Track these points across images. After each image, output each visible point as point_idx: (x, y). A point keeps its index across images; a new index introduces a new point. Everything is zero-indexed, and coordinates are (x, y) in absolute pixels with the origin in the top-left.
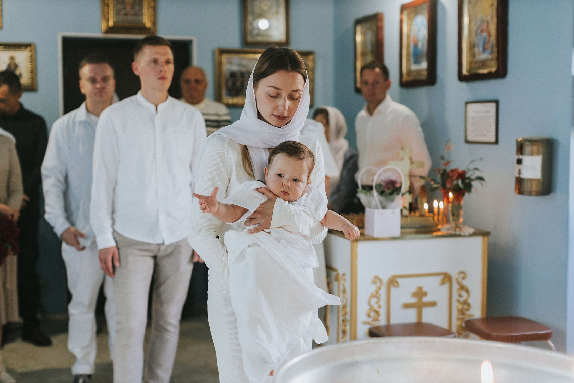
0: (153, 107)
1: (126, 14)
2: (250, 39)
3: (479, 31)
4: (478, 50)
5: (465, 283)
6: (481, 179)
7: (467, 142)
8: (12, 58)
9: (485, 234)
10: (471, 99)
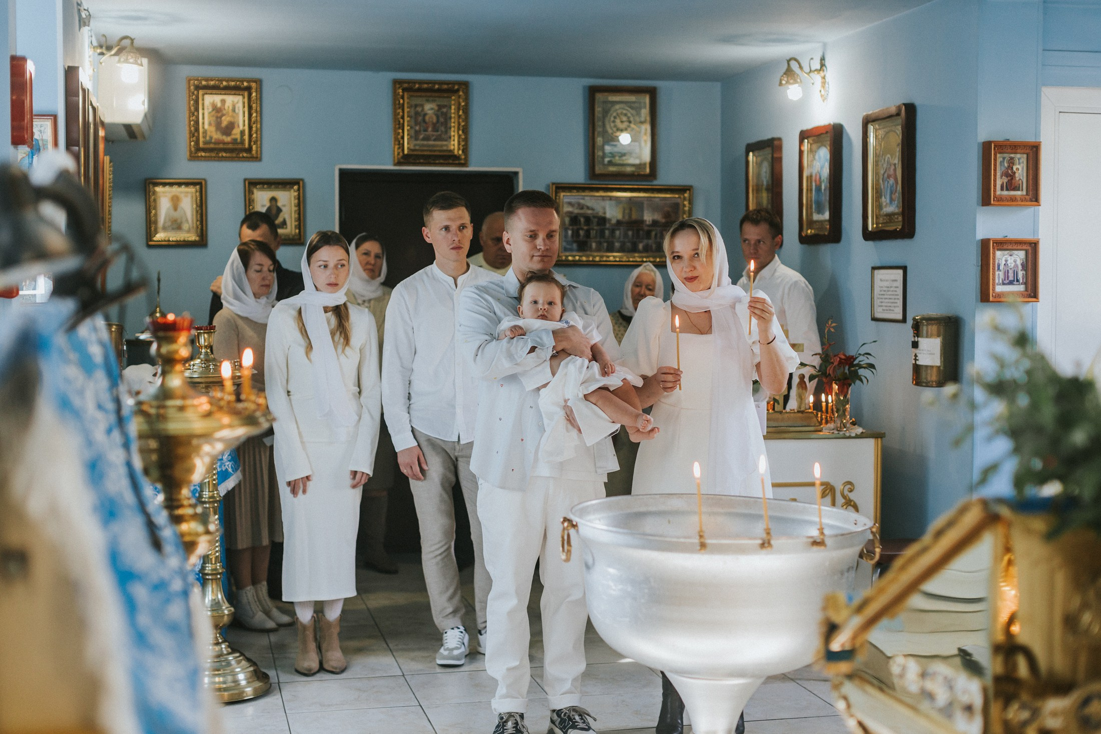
0: (451, 280)
1: (427, 138)
2: (599, 170)
3: (886, 175)
4: (885, 200)
5: (852, 496)
6: (871, 366)
7: (874, 319)
8: (273, 200)
9: (878, 436)
10: (878, 265)
